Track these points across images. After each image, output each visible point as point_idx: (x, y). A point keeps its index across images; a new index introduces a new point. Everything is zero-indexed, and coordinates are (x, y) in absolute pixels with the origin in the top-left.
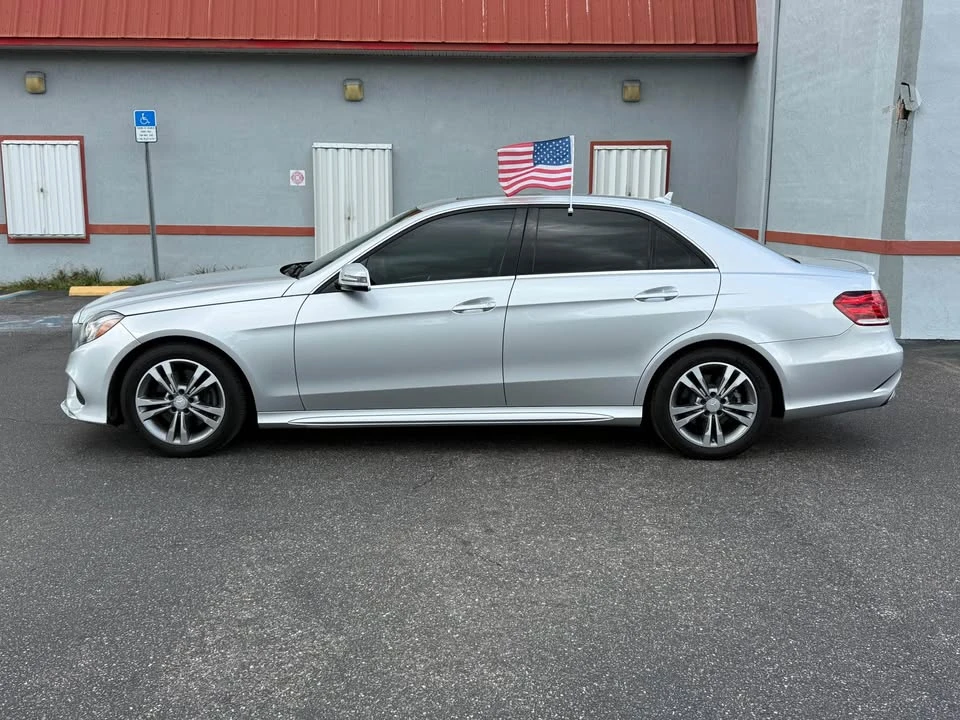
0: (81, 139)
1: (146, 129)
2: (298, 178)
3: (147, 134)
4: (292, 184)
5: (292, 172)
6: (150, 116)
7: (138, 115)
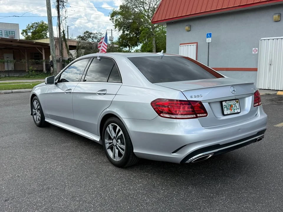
0: (197, 43)
1: (209, 38)
2: (255, 51)
3: (209, 40)
4: (253, 53)
5: (253, 49)
6: (210, 34)
7: (207, 34)
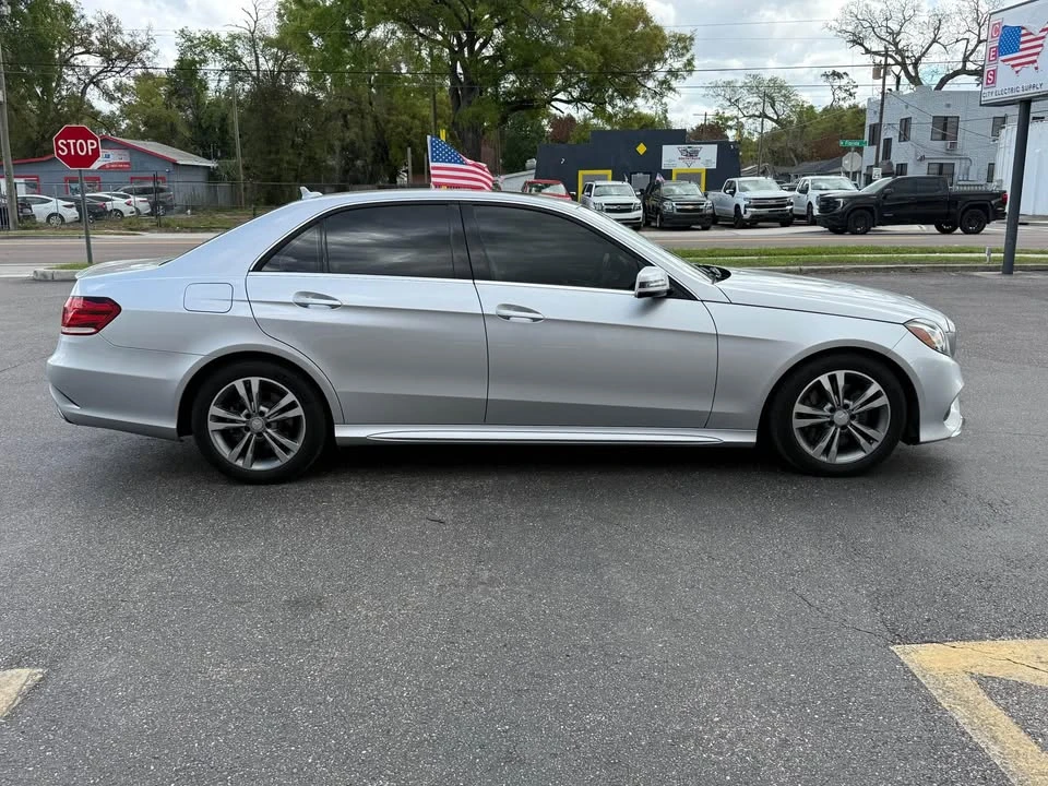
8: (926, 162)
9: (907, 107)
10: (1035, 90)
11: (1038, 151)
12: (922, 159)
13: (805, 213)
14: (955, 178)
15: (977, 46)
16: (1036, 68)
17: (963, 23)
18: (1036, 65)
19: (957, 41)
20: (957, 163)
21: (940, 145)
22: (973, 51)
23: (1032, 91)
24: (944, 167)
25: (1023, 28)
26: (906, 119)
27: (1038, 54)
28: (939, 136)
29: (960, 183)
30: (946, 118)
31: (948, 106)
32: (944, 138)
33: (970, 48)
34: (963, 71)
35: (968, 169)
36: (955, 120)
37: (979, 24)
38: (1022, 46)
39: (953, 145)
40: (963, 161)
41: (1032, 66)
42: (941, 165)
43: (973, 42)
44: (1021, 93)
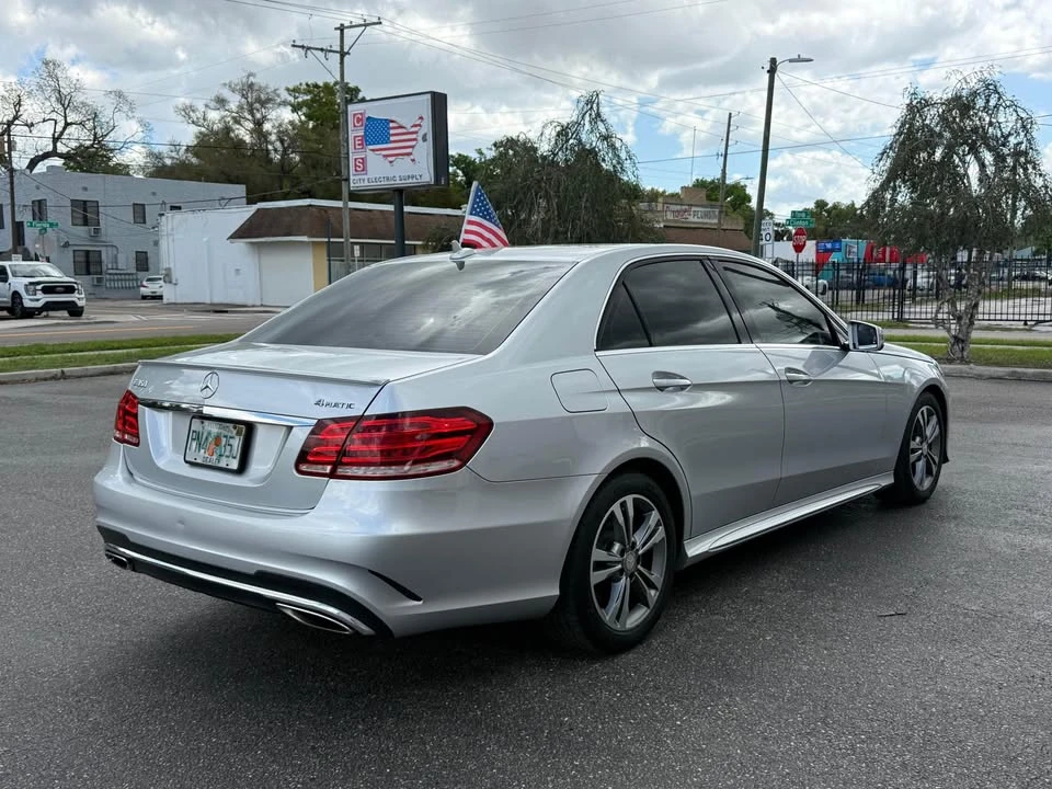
8: (71, 249)
9: (38, 188)
10: (415, 180)
11: (205, 239)
12: (67, 245)
13: (10, 305)
14: (104, 268)
15: (64, 128)
16: (413, 160)
17: (48, 104)
18: (412, 157)
19: (44, 121)
20: (103, 250)
21: (82, 231)
22: (62, 133)
23: (410, 181)
24: (91, 254)
25: (393, 121)
26: (40, 201)
27: (413, 147)
28: (80, 221)
29: (111, 271)
30: (85, 202)
31: (85, 189)
32: (86, 222)
33: (59, 129)
34: (54, 153)
35: (116, 257)
36: (95, 204)
37: (63, 105)
38: (392, 139)
39: (97, 231)
40: (110, 249)
41: (407, 159)
42: (87, 252)
43: (61, 125)
44: (398, 182)
